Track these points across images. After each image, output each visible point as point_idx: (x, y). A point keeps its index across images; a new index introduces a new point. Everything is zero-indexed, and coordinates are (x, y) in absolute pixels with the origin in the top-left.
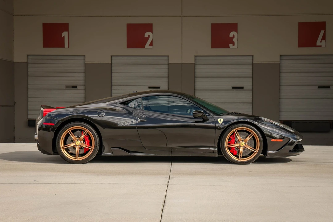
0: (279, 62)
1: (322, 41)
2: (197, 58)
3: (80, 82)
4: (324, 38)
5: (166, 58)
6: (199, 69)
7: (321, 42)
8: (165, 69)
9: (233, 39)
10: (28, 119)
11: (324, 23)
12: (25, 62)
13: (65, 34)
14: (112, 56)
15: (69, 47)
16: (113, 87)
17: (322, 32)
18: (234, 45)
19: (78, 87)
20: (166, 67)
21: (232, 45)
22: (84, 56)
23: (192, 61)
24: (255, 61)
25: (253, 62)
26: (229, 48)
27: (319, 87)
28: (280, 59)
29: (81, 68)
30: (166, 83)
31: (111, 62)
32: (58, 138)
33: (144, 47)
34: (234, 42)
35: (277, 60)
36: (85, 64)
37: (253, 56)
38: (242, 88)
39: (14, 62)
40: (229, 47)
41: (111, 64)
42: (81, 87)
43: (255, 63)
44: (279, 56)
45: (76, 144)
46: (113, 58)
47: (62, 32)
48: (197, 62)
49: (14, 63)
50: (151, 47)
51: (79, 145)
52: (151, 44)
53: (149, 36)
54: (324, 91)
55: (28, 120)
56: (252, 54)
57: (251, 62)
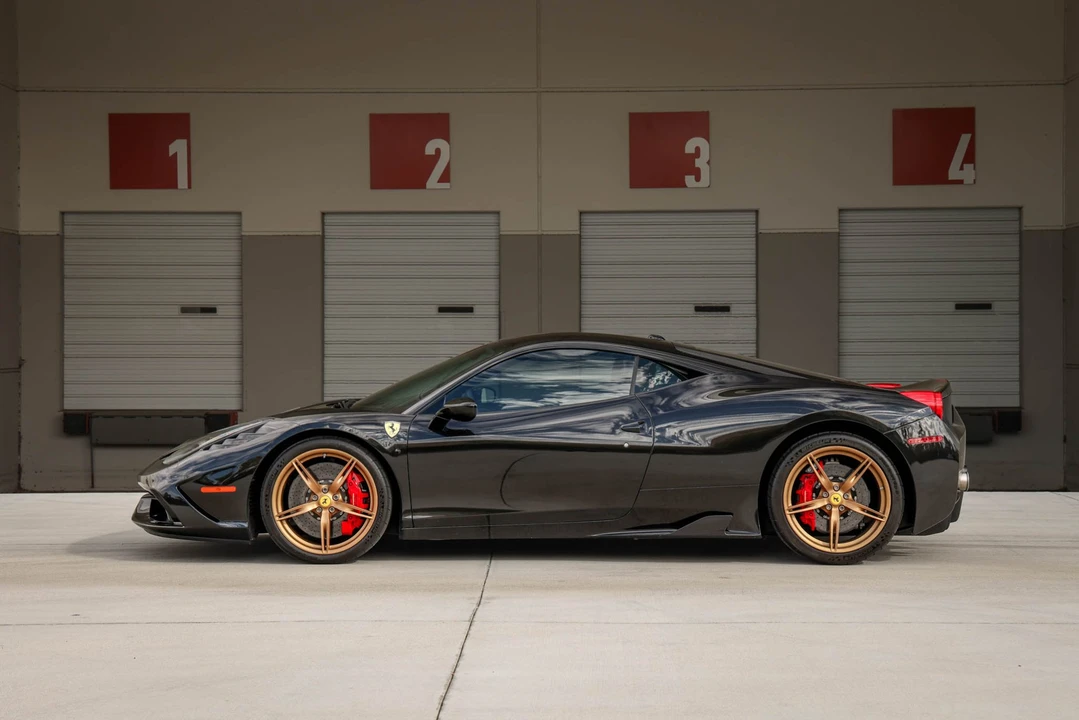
0: (837, 230)
1: (965, 165)
2: (587, 219)
3: (224, 293)
4: (970, 158)
5: (492, 219)
6: (592, 250)
7: (962, 168)
8: (488, 252)
9: (696, 160)
10: (63, 410)
11: (969, 113)
12: (55, 233)
13: (178, 147)
14: (323, 214)
15: (190, 187)
16: (329, 310)
17: (965, 139)
18: (698, 179)
19: (220, 311)
20: (493, 245)
21: (693, 177)
22: (239, 214)
23: (570, 226)
24: (764, 227)
25: (757, 231)
26: (685, 186)
27: (959, 307)
28: (840, 222)
29: (230, 252)
30: (493, 296)
31: (323, 231)
33: (423, 186)
34: (699, 169)
35: (830, 224)
36: (241, 238)
37: (757, 212)
38: (726, 309)
39: (21, 233)
41: (323, 237)
42: (229, 310)
43: (763, 231)
44: (837, 211)
46: (328, 219)
47: (171, 142)
48: (588, 231)
49: (19, 236)
50: (446, 185)
52: (445, 177)
53: (438, 151)
54: (973, 318)
55: (62, 413)
56: (755, 207)
57: (751, 230)
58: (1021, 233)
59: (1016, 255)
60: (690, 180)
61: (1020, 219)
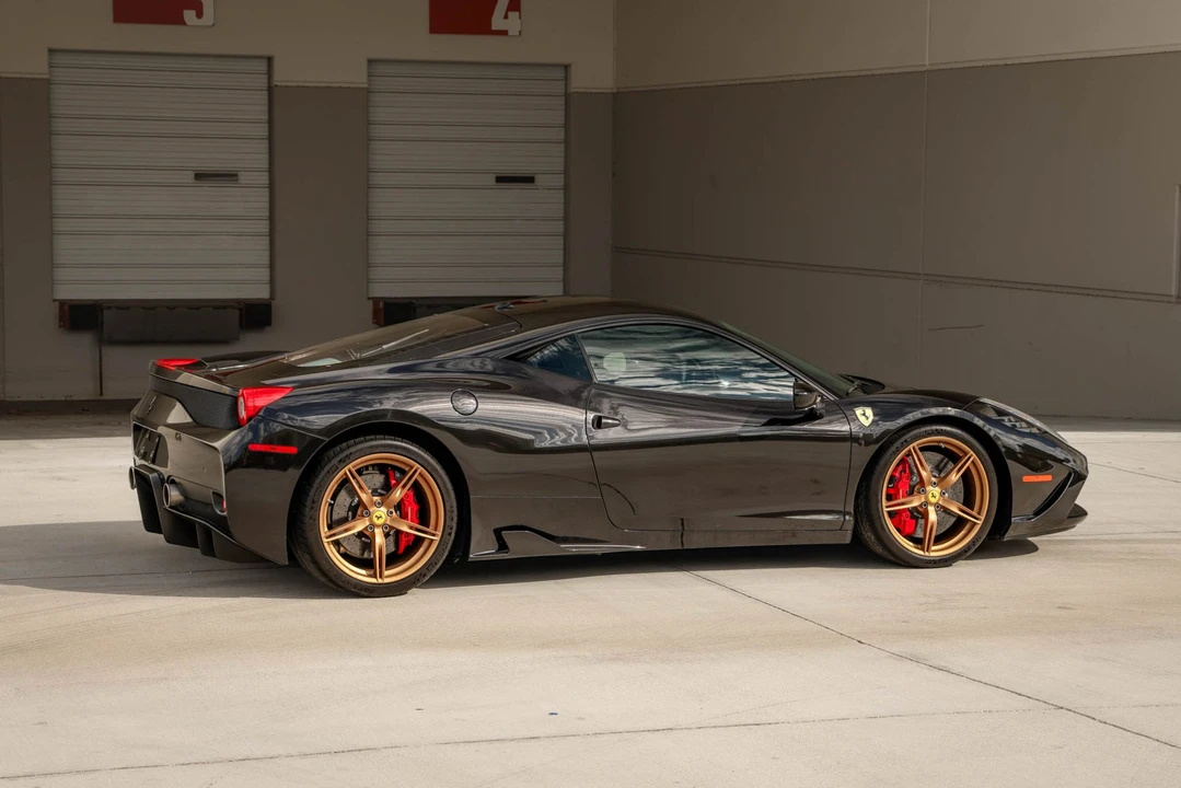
0: (366, 86)
1: (510, 14)
2: (58, 59)
4: (515, 5)
6: (63, 100)
7: (506, 17)
18: (200, 15)
21: (193, 13)
23: (39, 68)
24: (278, 78)
25: (269, 83)
26: (185, 24)
27: (500, 179)
28: (369, 73)
32: (313, 502)
35: (356, 77)
37: (270, 59)
38: (233, 177)
40: (182, 22)
43: (278, 84)
44: (366, 63)
45: (375, 519)
48: (59, 74)
51: (384, 526)
54: (514, 193)
56: (267, 53)
57: (264, 82)
58: (567, 95)
59: (561, 120)
60: (189, 15)
61: (566, 79)
